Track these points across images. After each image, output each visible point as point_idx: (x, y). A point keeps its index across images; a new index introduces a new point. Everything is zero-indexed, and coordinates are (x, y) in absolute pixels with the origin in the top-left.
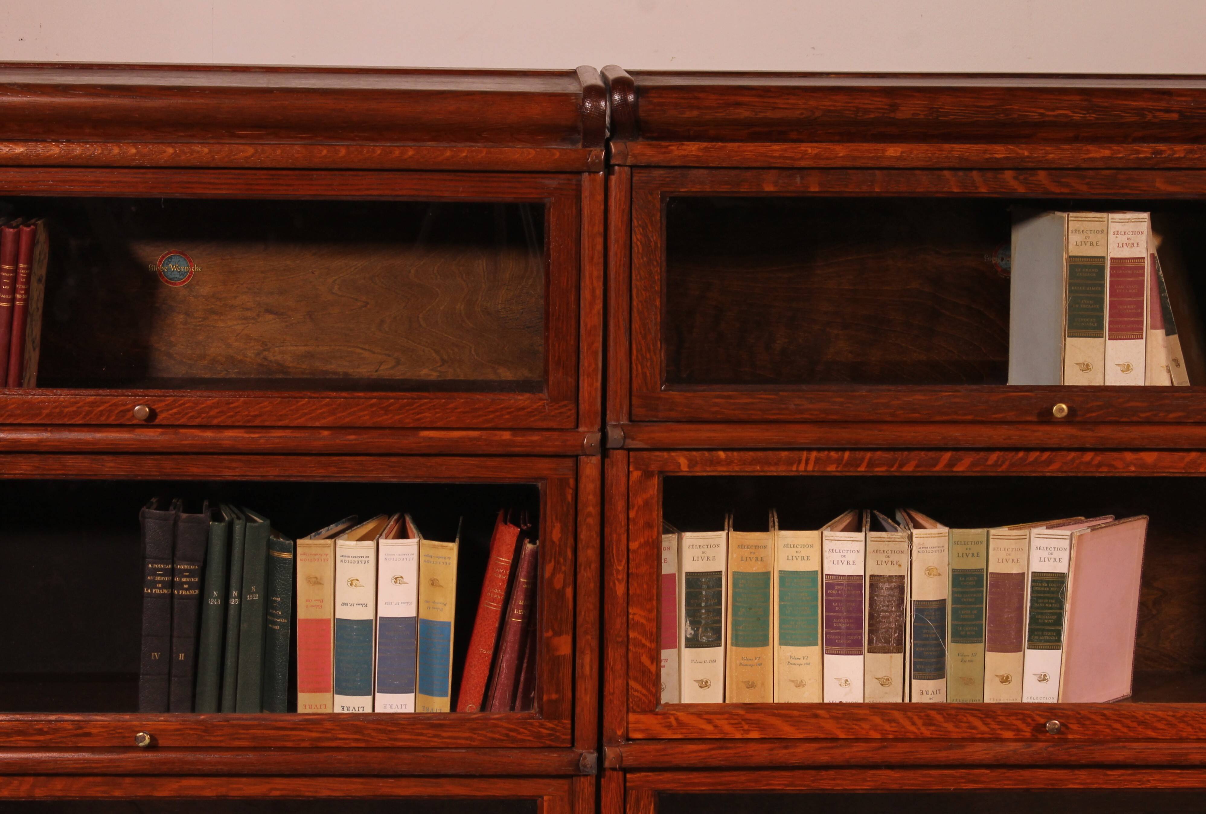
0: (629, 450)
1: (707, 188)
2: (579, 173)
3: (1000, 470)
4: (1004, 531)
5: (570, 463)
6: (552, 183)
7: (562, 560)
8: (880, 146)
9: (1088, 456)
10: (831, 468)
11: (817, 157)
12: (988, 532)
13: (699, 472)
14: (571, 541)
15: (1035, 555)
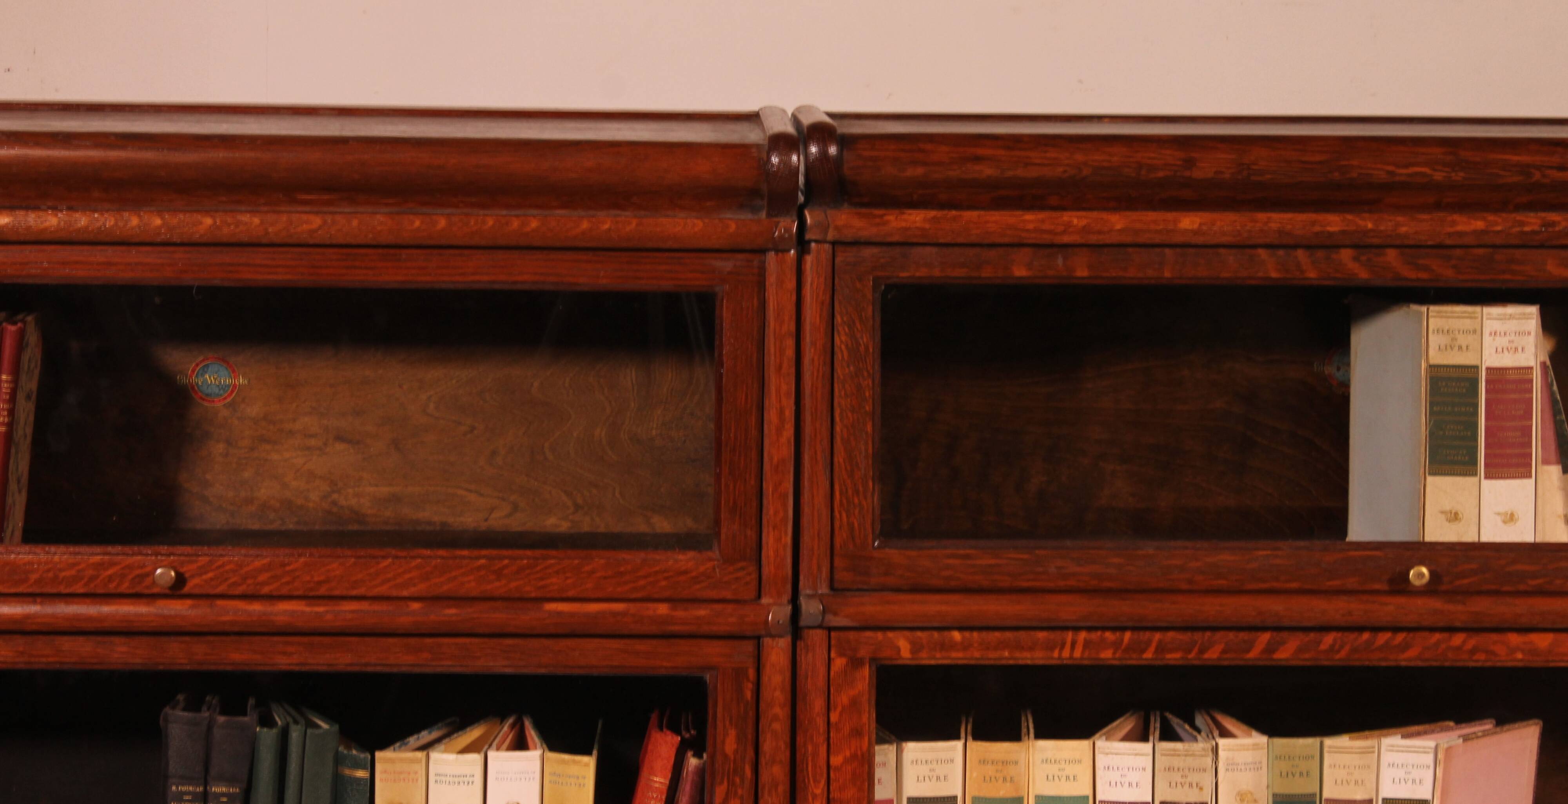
0: (830, 629)
1: (936, 273)
2: (763, 251)
3: (1338, 657)
4: (1343, 741)
5: (749, 647)
6: (725, 265)
7: (738, 780)
8: (1170, 216)
9: (1458, 639)
10: (1106, 655)
11: (1085, 230)
12: (1322, 744)
13: (926, 659)
14: (750, 753)
15: (1387, 774)
